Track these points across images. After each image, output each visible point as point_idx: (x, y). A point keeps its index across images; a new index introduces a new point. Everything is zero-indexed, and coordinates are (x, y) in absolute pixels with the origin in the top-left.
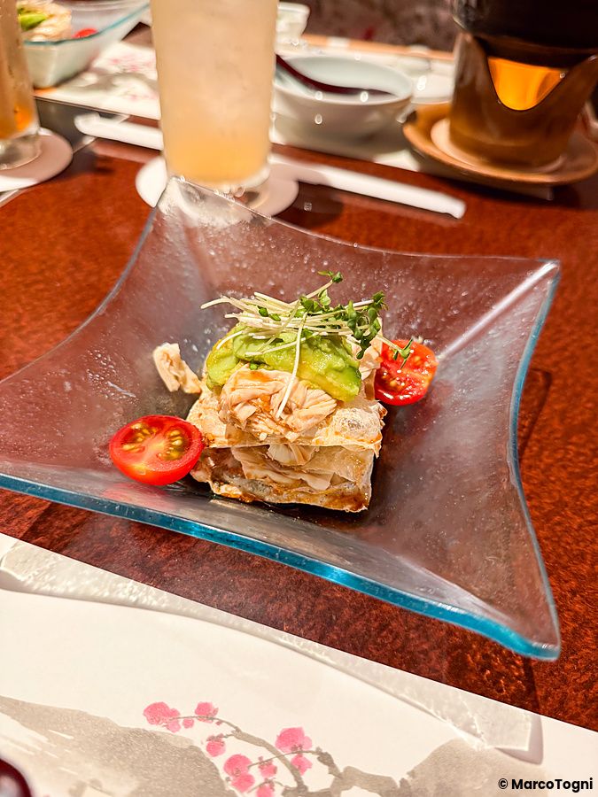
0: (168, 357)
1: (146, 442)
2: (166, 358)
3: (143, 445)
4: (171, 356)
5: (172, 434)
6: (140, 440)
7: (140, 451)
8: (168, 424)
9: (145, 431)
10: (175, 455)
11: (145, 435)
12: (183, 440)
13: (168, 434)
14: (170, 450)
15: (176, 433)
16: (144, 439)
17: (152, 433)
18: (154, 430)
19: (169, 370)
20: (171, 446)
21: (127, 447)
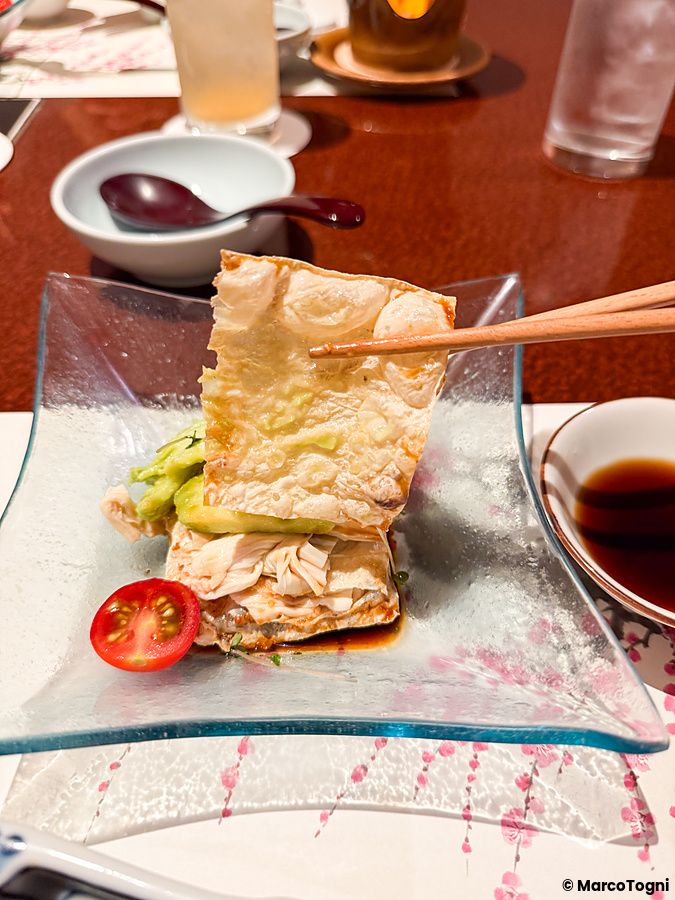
0: (118, 505)
1: (132, 623)
2: (115, 508)
3: (130, 629)
4: (121, 503)
5: (158, 604)
6: (124, 622)
7: (129, 639)
8: (150, 592)
9: (125, 609)
10: (171, 629)
11: (126, 614)
12: (173, 607)
13: (154, 603)
14: (164, 626)
15: (162, 600)
16: (128, 621)
17: (134, 609)
18: (136, 604)
19: (123, 520)
20: (163, 619)
21: (112, 637)
